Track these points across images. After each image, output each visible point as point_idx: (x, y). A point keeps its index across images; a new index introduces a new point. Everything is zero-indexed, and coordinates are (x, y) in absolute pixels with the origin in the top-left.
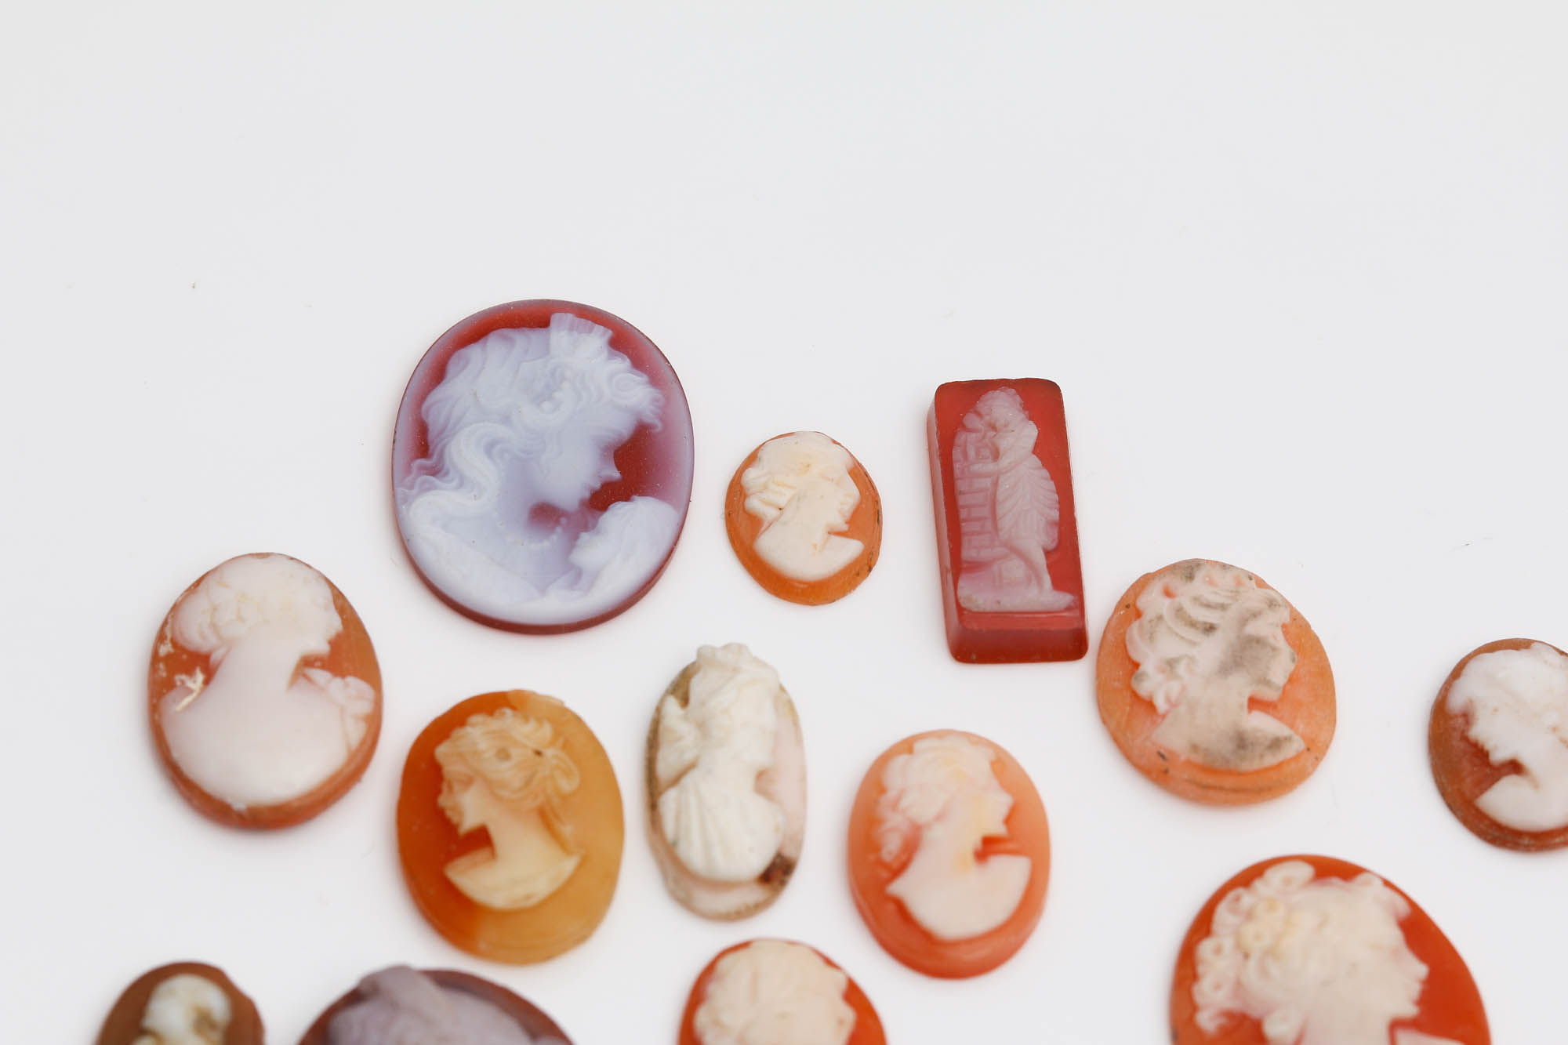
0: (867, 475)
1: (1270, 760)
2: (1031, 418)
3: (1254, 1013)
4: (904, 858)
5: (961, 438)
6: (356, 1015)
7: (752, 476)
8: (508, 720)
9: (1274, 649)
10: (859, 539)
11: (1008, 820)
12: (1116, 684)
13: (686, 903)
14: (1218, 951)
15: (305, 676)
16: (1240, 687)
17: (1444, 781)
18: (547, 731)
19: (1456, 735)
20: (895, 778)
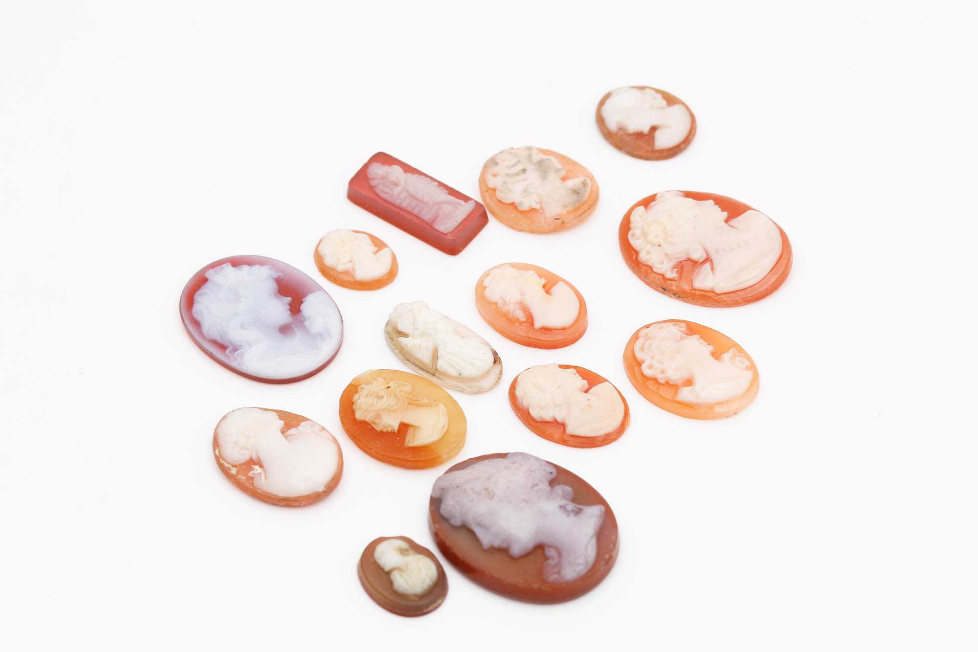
2: (391, 165)
3: (684, 258)
4: (528, 315)
5: (377, 190)
6: (448, 502)
7: (329, 261)
8: (364, 389)
9: (548, 160)
10: (383, 248)
11: (541, 277)
14: (648, 253)
15: (288, 435)
18: (380, 380)
19: (625, 136)
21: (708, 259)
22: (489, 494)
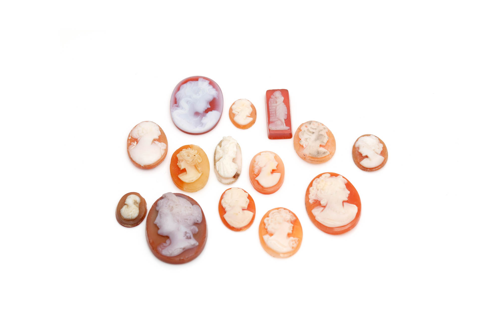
0: (254, 106)
1: (323, 156)
2: (283, 96)
3: (319, 200)
4: (258, 173)
5: (270, 100)
6: (161, 201)
7: (233, 107)
8: (189, 150)
9: (324, 136)
10: (252, 118)
11: (277, 167)
12: (297, 143)
13: (220, 181)
14: (313, 189)
15: (154, 142)
16: (318, 143)
17: (354, 159)
18: (196, 151)
19: (357, 151)
20: (257, 160)
21: (324, 207)
22: (171, 210)
